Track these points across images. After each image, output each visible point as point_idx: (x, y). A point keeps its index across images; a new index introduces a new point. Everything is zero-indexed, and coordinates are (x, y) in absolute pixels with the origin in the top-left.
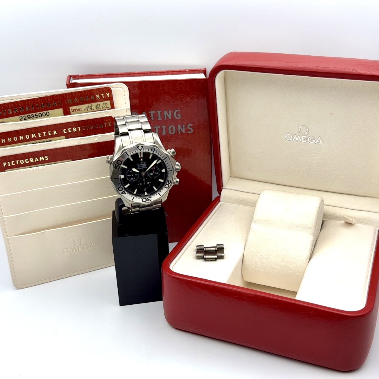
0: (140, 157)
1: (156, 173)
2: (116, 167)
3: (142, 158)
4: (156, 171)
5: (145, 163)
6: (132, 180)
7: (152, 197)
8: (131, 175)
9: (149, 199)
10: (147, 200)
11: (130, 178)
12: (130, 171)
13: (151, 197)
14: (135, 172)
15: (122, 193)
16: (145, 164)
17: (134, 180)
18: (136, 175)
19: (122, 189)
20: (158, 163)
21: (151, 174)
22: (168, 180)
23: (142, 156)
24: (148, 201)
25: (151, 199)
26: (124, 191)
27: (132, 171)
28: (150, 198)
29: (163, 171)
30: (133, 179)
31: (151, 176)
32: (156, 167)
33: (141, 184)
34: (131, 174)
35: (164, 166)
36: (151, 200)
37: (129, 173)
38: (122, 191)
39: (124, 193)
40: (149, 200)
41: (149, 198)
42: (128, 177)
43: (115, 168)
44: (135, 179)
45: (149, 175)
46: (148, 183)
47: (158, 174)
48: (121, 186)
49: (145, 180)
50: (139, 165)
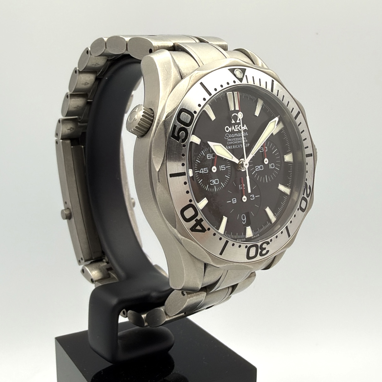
0: (232, 109)
1: (270, 166)
2: (176, 135)
6: (213, 187)
7: (271, 241)
9: (265, 249)
10: (259, 250)
11: (206, 179)
12: (208, 156)
13: (269, 240)
15: (193, 229)
17: (217, 186)
19: (193, 213)
23: (237, 106)
24: (261, 255)
25: (268, 248)
26: (201, 220)
27: (211, 157)
28: (268, 243)
29: (288, 158)
31: (258, 172)
32: (270, 145)
33: (234, 201)
35: (288, 144)
36: (268, 252)
37: (205, 162)
38: (193, 222)
39: (198, 228)
40: (264, 252)
41: (264, 246)
42: (201, 176)
43: (173, 136)
44: (220, 185)
45: (255, 171)
46: (253, 198)
47: (275, 167)
48: (191, 201)
49: (244, 187)
50: (228, 136)
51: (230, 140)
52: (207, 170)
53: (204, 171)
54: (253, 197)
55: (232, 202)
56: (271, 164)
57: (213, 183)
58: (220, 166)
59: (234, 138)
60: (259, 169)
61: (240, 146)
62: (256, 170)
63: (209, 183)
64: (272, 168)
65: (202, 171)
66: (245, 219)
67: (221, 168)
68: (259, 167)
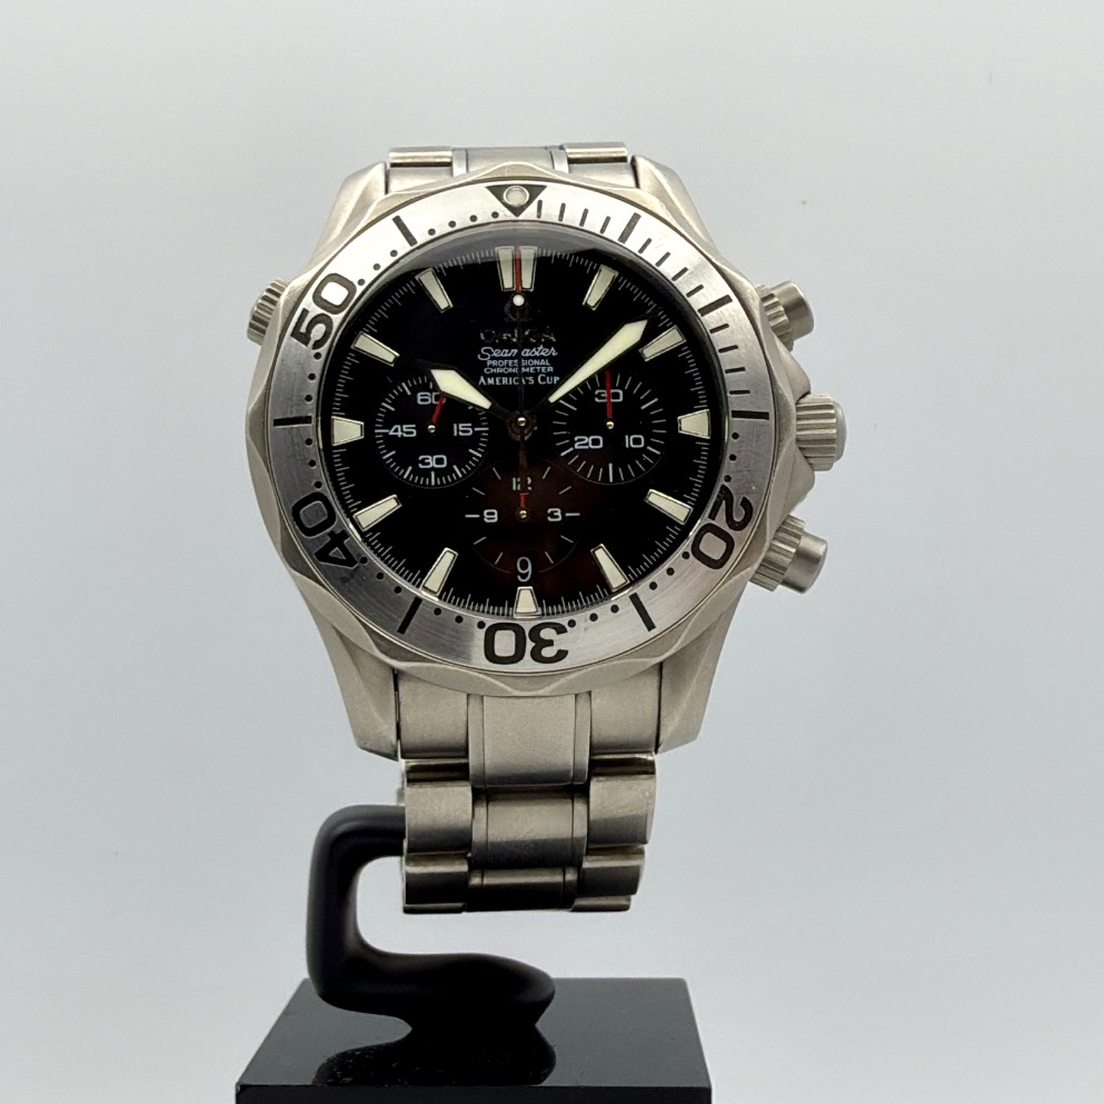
0: (508, 282)
1: (629, 441)
3: (525, 294)
4: (630, 416)
5: (548, 345)
6: (426, 473)
7: (572, 624)
8: (422, 429)
9: (550, 643)
10: (530, 645)
11: (407, 452)
12: (419, 397)
13: (564, 620)
14: (457, 408)
16: (541, 351)
17: (439, 472)
18: (462, 429)
20: (650, 352)
21: (585, 442)
22: (725, 491)
23: (527, 281)
24: (537, 656)
25: (561, 642)
27: (431, 399)
28: (560, 630)
29: (694, 424)
30: (431, 461)
31: (584, 454)
32: (633, 386)
33: (491, 516)
34: (419, 416)
35: (698, 388)
36: (562, 655)
37: (407, 411)
40: (548, 652)
41: (546, 634)
42: (392, 442)
43: (295, 334)
44: (449, 470)
45: (571, 449)
46: (557, 517)
47: (646, 445)
48: (318, 485)
49: (530, 485)
50: (491, 353)
51: (494, 363)
52: (414, 431)
53: (402, 431)
54: (559, 514)
55: (482, 517)
56: (632, 437)
57: (428, 464)
58: (455, 426)
59: (508, 358)
60: (587, 444)
61: (527, 381)
62: (576, 446)
63: (415, 463)
64: (633, 446)
65: (396, 430)
66: (530, 569)
67: (458, 430)
68: (588, 440)
